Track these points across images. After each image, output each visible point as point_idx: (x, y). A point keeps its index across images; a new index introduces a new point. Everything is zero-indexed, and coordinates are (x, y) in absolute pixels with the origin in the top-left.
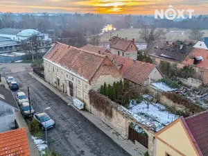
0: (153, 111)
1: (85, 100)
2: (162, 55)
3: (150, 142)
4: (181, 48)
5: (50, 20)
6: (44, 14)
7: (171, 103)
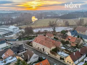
0: (63, 53)
1: (48, 52)
3: (65, 60)
7: (66, 52)
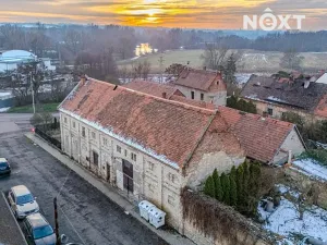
1: (167, 206)
2: (271, 98)
4: (306, 86)
5: (48, 34)
6: (38, 24)
